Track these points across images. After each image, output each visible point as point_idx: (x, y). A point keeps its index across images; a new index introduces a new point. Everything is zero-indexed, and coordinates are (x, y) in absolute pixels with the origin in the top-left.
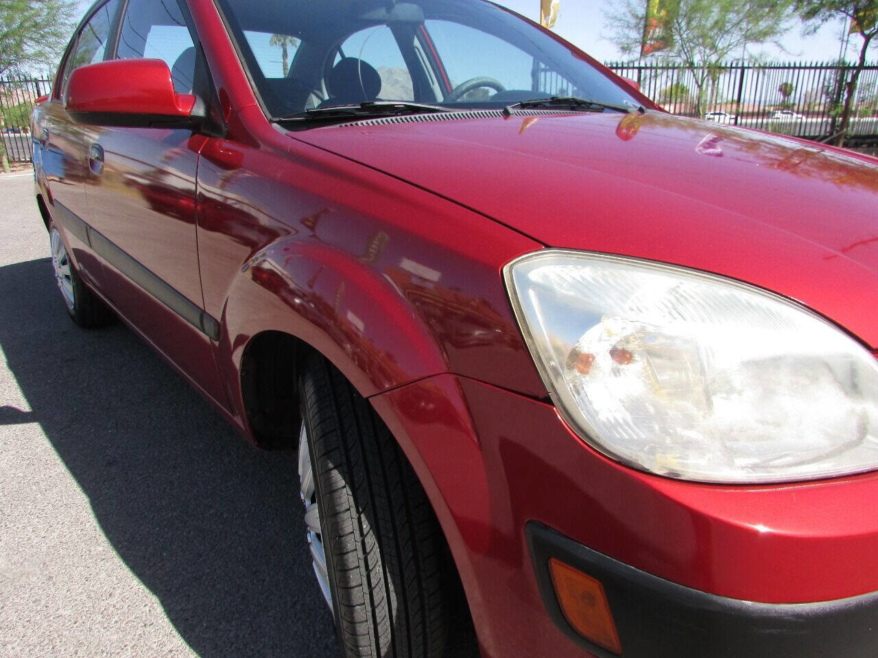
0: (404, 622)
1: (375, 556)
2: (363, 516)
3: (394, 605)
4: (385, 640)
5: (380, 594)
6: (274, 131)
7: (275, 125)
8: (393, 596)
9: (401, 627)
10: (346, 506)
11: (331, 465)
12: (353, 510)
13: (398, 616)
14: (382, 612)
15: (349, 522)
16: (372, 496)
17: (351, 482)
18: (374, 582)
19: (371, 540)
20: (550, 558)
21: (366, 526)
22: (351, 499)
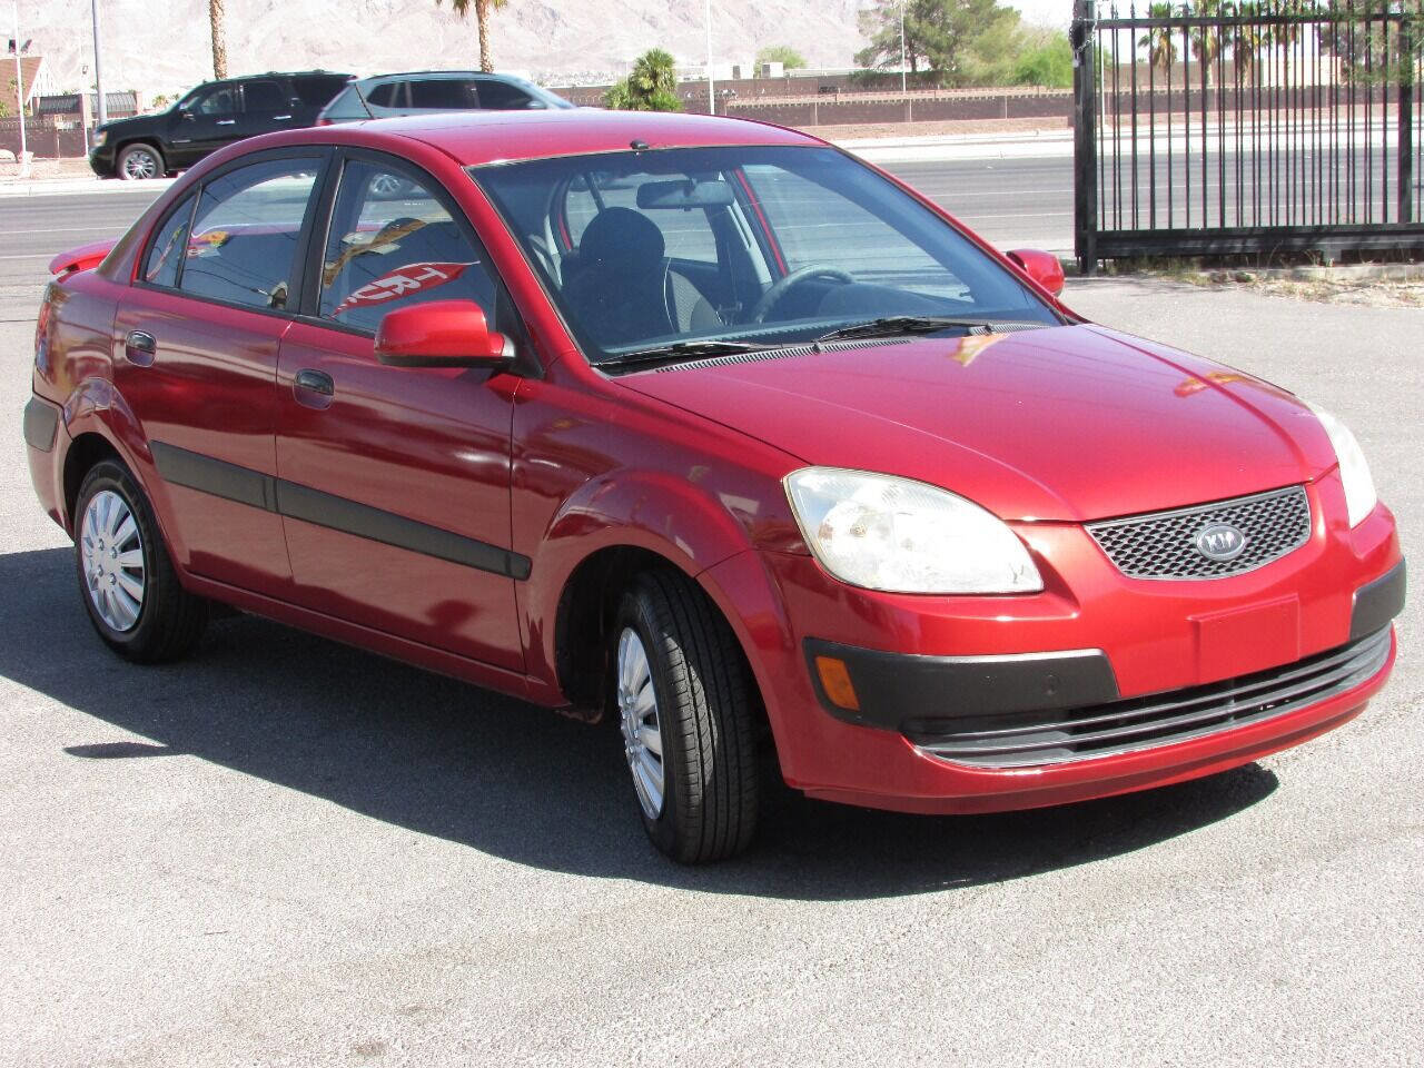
0: (723, 753)
1: (701, 696)
2: (692, 669)
3: (716, 736)
4: (709, 767)
5: (704, 726)
6: (592, 372)
7: (595, 369)
8: (715, 728)
9: (721, 756)
10: (679, 661)
11: (666, 635)
12: (684, 663)
13: (719, 747)
14: (706, 741)
15: (681, 672)
16: (698, 654)
17: (682, 645)
18: (700, 716)
19: (698, 685)
20: (815, 656)
21: (694, 674)
22: (683, 657)
